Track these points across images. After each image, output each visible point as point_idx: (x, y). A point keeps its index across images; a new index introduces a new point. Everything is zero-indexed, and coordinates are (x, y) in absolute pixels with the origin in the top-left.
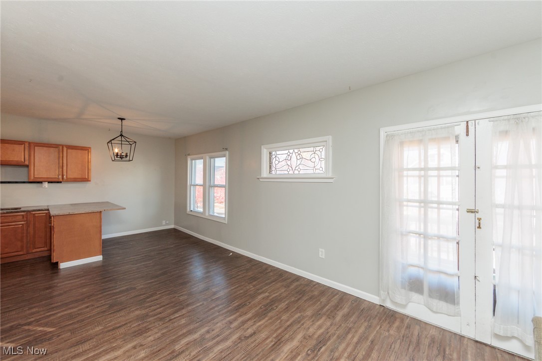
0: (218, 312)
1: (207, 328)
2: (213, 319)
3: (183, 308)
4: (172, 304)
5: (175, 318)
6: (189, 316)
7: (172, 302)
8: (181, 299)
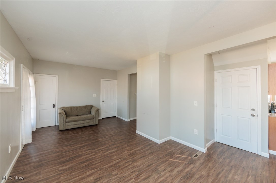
0: (97, 160)
1: (105, 153)
2: (101, 157)
3: (115, 164)
4: (121, 168)
5: (118, 159)
6: (112, 160)
7: (121, 169)
8: (116, 172)
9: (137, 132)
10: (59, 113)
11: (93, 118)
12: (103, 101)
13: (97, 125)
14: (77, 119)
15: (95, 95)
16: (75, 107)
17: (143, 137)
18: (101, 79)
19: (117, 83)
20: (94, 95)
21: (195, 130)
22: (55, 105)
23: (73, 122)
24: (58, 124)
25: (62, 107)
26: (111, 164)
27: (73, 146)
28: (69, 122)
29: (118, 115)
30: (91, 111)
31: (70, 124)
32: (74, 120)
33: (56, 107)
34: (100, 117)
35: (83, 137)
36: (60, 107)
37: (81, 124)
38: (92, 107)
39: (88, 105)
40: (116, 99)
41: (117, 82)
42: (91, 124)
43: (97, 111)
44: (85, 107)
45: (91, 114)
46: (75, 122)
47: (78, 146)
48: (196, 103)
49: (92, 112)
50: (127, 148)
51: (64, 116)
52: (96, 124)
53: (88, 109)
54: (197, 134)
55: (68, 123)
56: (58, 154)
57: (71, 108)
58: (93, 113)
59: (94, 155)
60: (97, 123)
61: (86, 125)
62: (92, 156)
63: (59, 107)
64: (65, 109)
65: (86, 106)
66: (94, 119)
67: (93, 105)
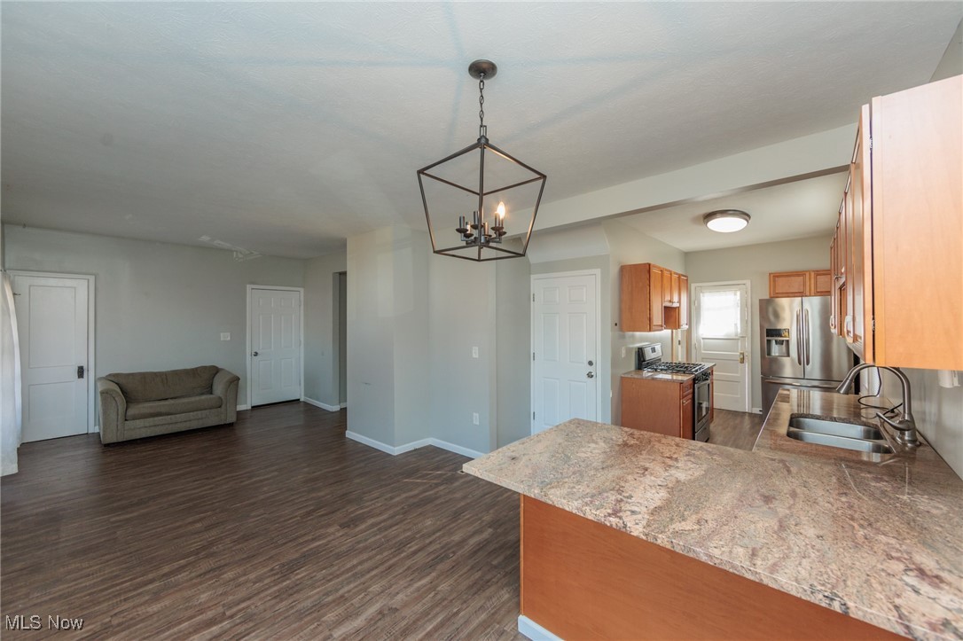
0: (216, 497)
1: (242, 484)
2: (228, 491)
3: (262, 500)
4: (277, 504)
6: (257, 493)
7: (276, 506)
8: (262, 511)
9: (350, 434)
10: (102, 393)
11: (219, 405)
12: (256, 354)
13: (231, 425)
14: (163, 410)
15: (229, 334)
16: (155, 375)
17: (360, 445)
18: (248, 286)
19: (302, 299)
20: (225, 337)
21: (475, 414)
22: (85, 368)
23: (151, 419)
24: (97, 427)
25: (110, 375)
26: (252, 501)
27: (151, 477)
28: (135, 418)
29: (305, 395)
30: (212, 385)
31: (139, 423)
32: (152, 411)
33: (91, 375)
34: (246, 403)
35: (184, 456)
36: (104, 375)
37: (176, 423)
38: (215, 371)
39: (204, 368)
40: (300, 345)
41: (302, 294)
42: (213, 420)
43: (231, 382)
44: (194, 373)
45: (211, 393)
46: (156, 418)
47: (164, 475)
48: (475, 354)
49: (215, 387)
50: (306, 470)
51: (121, 400)
52: (228, 422)
53: (205, 378)
54: (478, 423)
55: (133, 419)
56: (104, 494)
57: (144, 377)
58: (219, 389)
59: (211, 489)
60: (232, 418)
61: (194, 425)
62: (205, 490)
63: (98, 377)
64: (122, 381)
65: (196, 369)
66: (223, 406)
67: (219, 366)
